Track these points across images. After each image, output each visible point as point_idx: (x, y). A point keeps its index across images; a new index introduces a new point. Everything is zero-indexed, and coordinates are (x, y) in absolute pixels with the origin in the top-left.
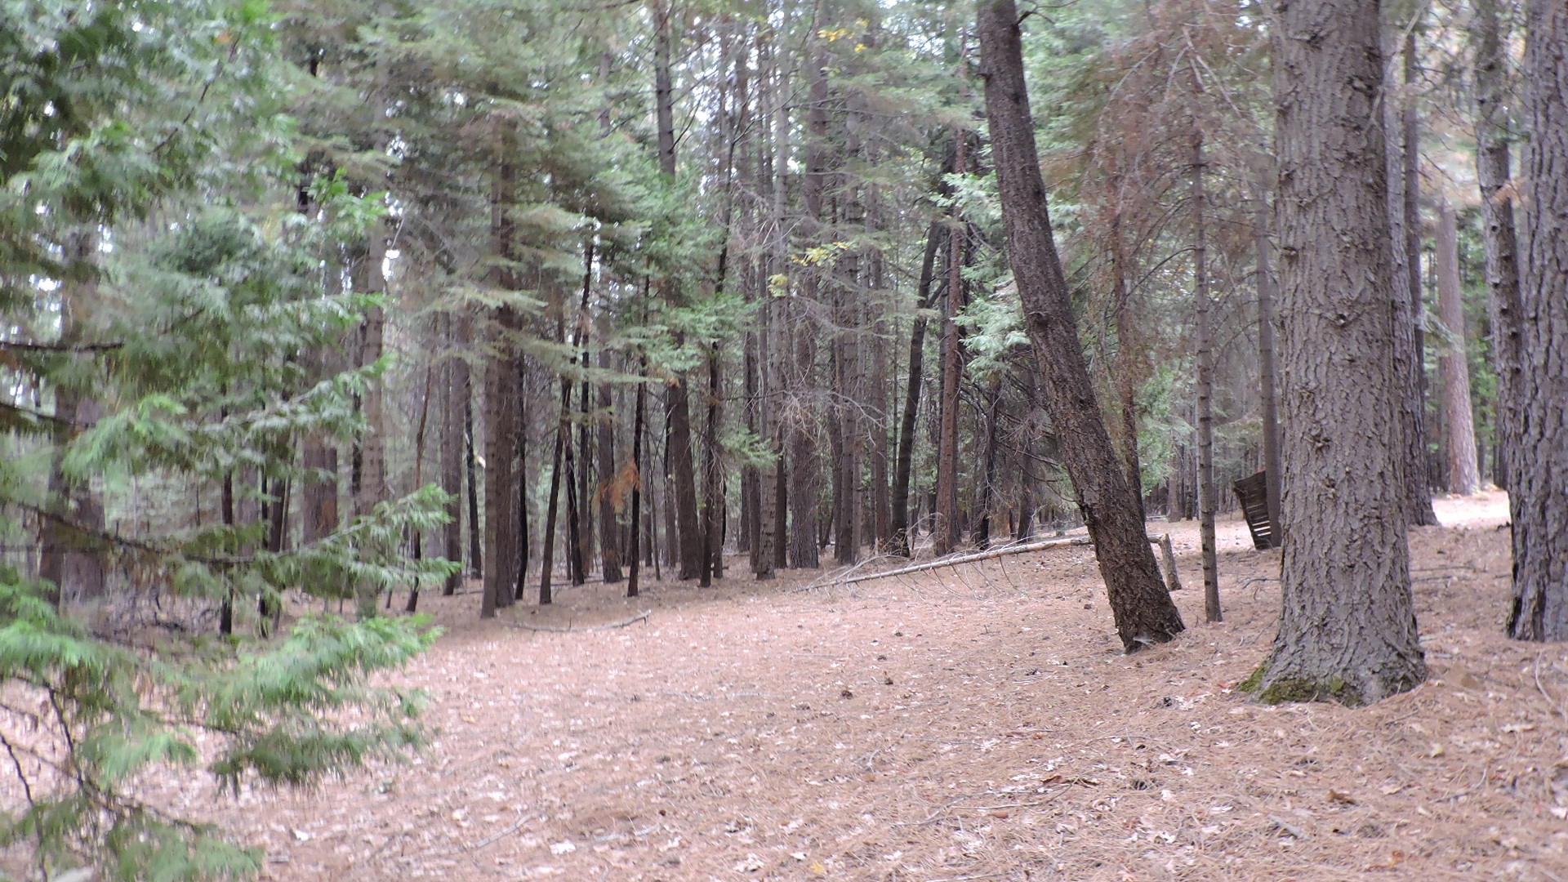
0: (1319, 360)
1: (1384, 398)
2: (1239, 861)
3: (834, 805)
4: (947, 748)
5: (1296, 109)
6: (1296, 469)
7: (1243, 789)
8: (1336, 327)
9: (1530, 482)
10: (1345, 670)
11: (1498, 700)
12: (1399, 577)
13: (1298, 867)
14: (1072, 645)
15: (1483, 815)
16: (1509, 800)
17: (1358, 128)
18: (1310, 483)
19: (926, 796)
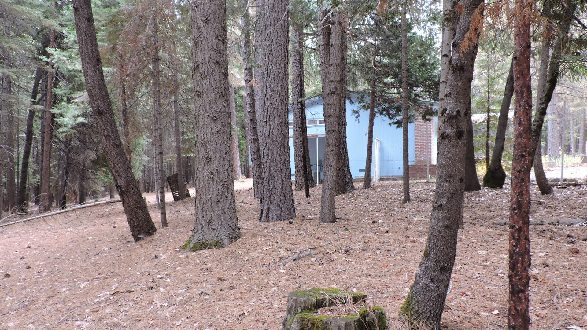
0: (208, 131)
1: (228, 145)
2: (191, 307)
3: (11, 324)
4: (64, 290)
5: (200, 43)
6: (200, 169)
7: (188, 282)
8: (213, 120)
9: (265, 173)
10: (217, 237)
11: (261, 240)
12: (233, 204)
13: (212, 304)
14: (111, 242)
15: (262, 276)
16: (268, 270)
17: (220, 53)
18: (205, 174)
19: (58, 310)
